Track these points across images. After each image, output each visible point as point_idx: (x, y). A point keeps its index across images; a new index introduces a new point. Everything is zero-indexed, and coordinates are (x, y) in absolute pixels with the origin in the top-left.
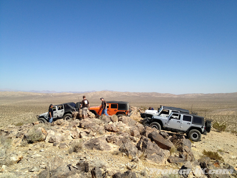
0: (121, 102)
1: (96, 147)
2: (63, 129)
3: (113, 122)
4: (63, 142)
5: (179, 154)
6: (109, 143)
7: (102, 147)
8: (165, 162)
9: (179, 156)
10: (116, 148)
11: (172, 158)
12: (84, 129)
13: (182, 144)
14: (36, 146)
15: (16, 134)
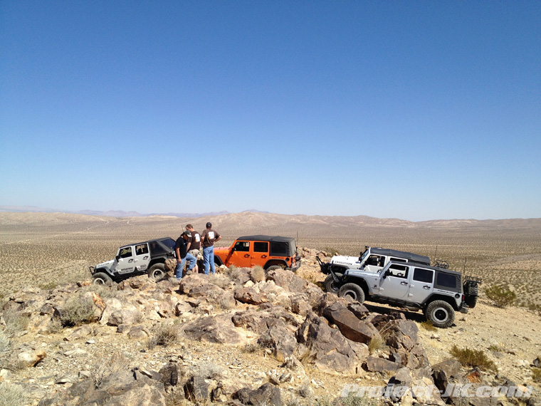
0: (278, 237)
1: (207, 336)
2: (141, 295)
3: (255, 283)
4: (138, 325)
5: (389, 353)
6: (237, 328)
7: (221, 336)
8: (357, 369)
9: (388, 357)
10: (252, 339)
11: (372, 362)
12: (190, 296)
13: (396, 330)
14: (78, 332)
15: (40, 306)
